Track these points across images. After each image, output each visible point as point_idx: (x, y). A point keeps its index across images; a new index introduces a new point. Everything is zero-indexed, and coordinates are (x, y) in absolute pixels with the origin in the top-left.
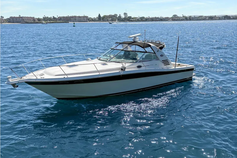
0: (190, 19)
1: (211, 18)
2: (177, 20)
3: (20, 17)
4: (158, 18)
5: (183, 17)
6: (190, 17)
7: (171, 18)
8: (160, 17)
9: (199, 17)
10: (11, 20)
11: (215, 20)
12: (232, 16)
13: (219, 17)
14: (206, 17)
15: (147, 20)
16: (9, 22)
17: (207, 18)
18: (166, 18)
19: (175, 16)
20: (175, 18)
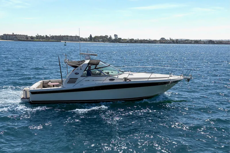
0: (177, 42)
1: (197, 42)
2: (164, 43)
3: (13, 35)
4: (147, 40)
5: (171, 40)
6: (177, 40)
7: (159, 40)
8: (148, 40)
9: (185, 41)
10: (5, 37)
11: (200, 44)
12: (216, 41)
13: (204, 42)
14: (191, 40)
15: (136, 42)
16: (2, 39)
17: (193, 42)
18: (154, 40)
19: (162, 39)
20: (163, 41)
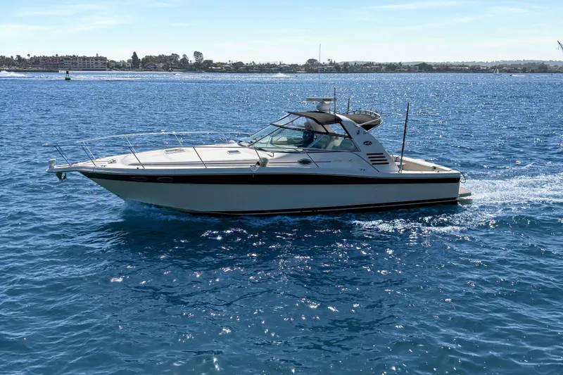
0: (346, 68)
1: (392, 68)
2: (316, 72)
4: (274, 65)
5: (331, 64)
6: (346, 64)
7: (304, 66)
8: (279, 64)
9: (365, 65)
11: (401, 71)
12: (436, 65)
13: (409, 67)
14: (380, 64)
15: (250, 69)
17: (383, 68)
18: (292, 65)
19: (312, 61)
20: (312, 67)
